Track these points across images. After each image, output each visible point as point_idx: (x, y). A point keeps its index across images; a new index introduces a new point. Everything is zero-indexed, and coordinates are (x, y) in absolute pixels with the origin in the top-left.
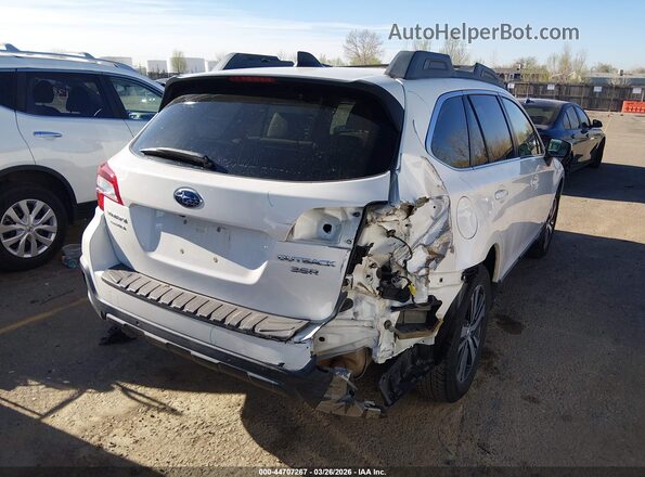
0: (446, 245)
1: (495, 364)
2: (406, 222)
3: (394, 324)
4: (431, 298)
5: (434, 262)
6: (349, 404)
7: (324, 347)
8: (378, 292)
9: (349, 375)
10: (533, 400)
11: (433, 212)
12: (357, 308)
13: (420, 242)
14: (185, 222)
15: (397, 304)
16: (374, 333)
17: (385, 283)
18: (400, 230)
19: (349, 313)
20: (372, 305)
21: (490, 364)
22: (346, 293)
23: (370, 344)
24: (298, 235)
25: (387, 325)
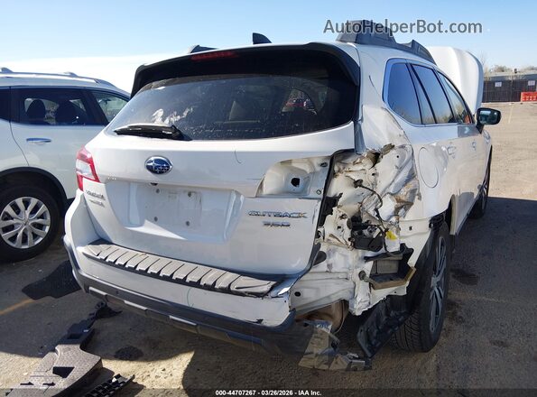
0: (413, 192)
1: (459, 314)
2: (372, 171)
3: (368, 274)
4: (403, 246)
5: (402, 210)
6: (332, 356)
7: (300, 302)
8: (349, 243)
9: (330, 327)
10: (503, 344)
11: (397, 162)
12: (329, 260)
13: (388, 190)
14: (158, 191)
15: (370, 254)
16: (349, 284)
17: (356, 233)
18: (367, 180)
19: (323, 266)
20: (345, 256)
21: (455, 313)
22: (319, 245)
23: (346, 296)
24: (267, 190)
25: (362, 275)
